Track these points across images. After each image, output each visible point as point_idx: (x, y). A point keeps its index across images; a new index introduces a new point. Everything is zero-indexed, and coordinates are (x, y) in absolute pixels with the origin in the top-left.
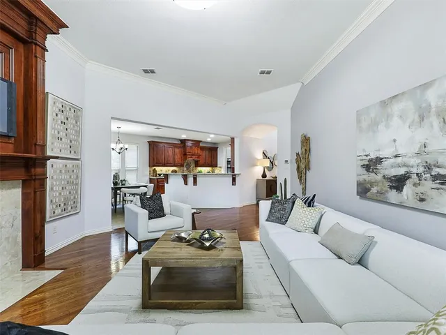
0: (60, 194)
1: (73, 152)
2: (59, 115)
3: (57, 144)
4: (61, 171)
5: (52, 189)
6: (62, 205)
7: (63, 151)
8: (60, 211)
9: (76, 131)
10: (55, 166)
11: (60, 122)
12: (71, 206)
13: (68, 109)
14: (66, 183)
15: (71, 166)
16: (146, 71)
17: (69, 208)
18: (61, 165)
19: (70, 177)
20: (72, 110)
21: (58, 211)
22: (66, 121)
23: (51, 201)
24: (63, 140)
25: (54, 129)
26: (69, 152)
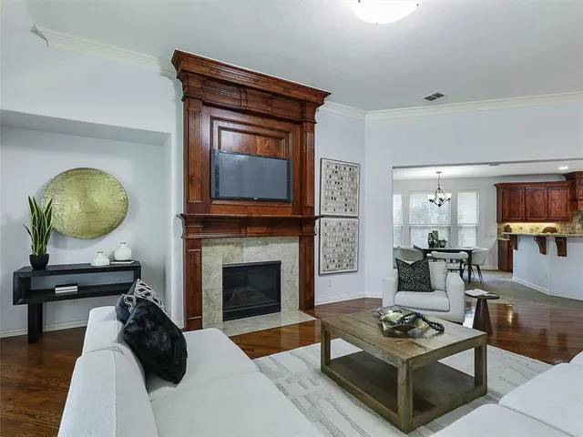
0: (334, 250)
1: (348, 210)
2: (333, 177)
3: (331, 203)
4: (334, 229)
5: (325, 245)
6: (336, 261)
7: (337, 210)
8: (334, 266)
9: (352, 188)
10: (328, 225)
11: (333, 183)
12: (347, 263)
13: (342, 169)
14: (340, 240)
15: (346, 224)
16: (430, 98)
17: (345, 265)
18: (335, 224)
19: (345, 235)
20: (348, 169)
21: (332, 266)
22: (340, 181)
23: (325, 256)
24: (338, 199)
25: (328, 190)
26: (344, 210)
